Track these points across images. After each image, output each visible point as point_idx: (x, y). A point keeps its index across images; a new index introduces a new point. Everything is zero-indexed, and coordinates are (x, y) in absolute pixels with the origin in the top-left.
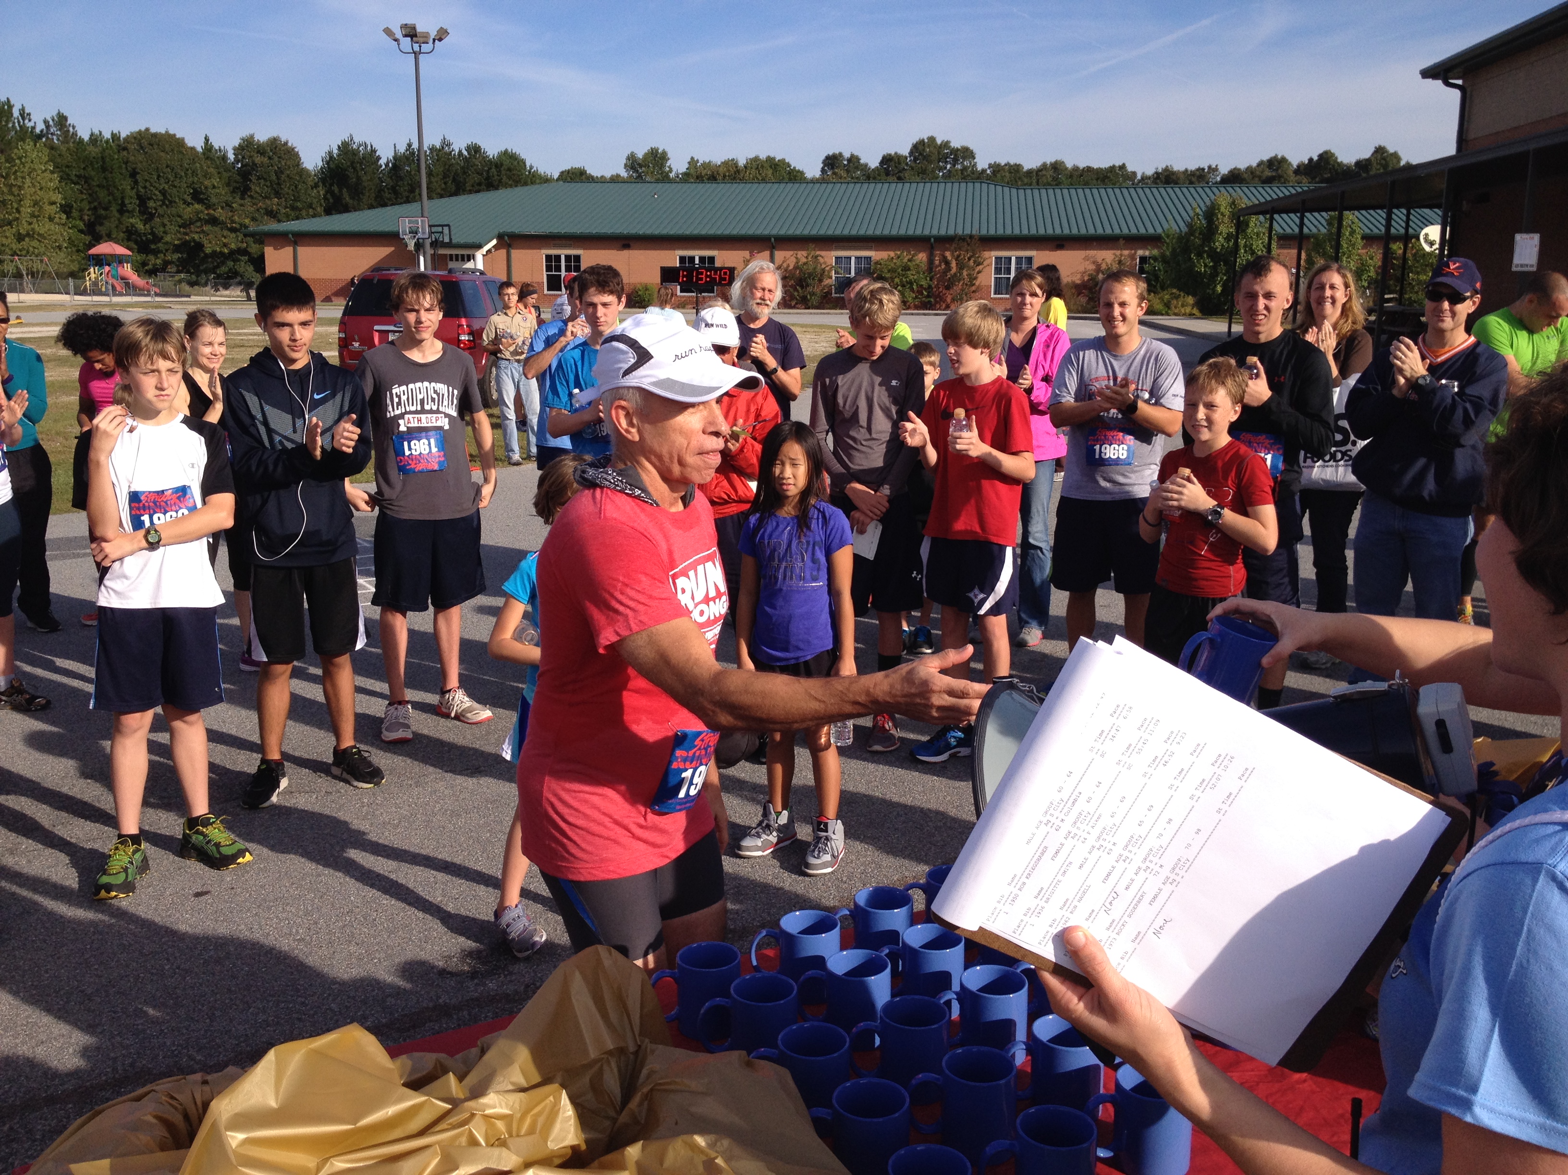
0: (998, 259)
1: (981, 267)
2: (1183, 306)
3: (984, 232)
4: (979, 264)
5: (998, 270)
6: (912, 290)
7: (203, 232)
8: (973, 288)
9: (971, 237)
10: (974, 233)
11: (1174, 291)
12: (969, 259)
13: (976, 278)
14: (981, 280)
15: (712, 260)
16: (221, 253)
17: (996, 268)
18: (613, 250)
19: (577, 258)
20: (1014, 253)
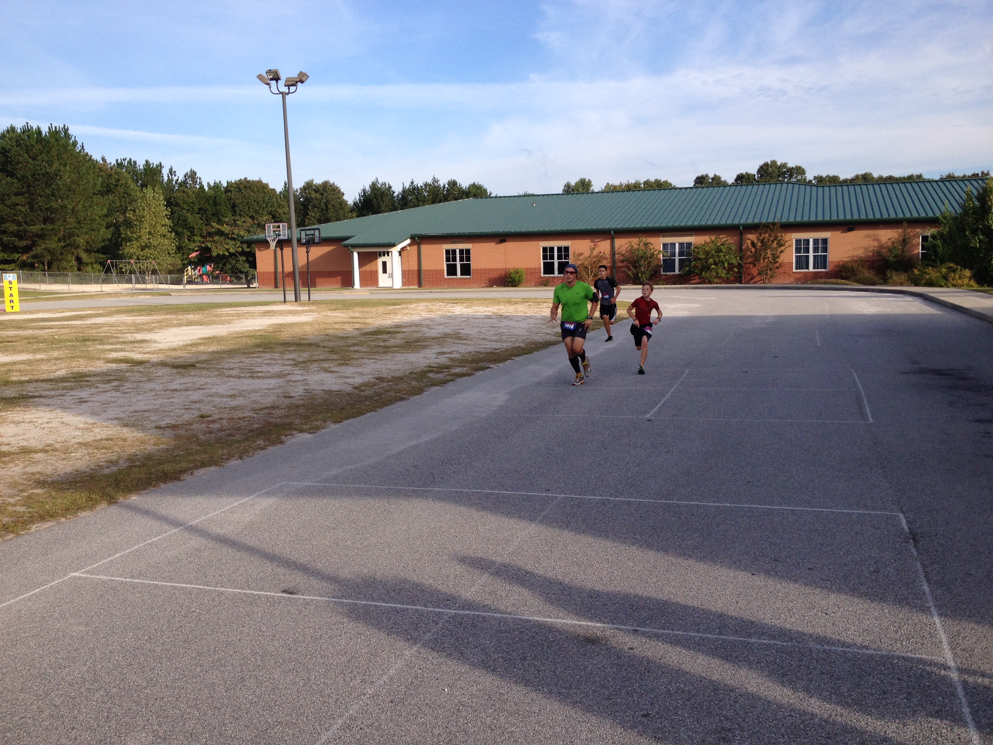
0: (798, 242)
1: (782, 248)
2: (960, 278)
3: (784, 220)
4: (781, 245)
5: (798, 250)
6: (724, 268)
7: (213, 241)
8: (777, 265)
9: (774, 224)
10: (776, 221)
11: (952, 265)
12: (773, 241)
13: (778, 257)
14: (783, 258)
15: (567, 249)
16: (224, 255)
17: (796, 249)
18: (493, 244)
19: (468, 251)
20: (811, 236)
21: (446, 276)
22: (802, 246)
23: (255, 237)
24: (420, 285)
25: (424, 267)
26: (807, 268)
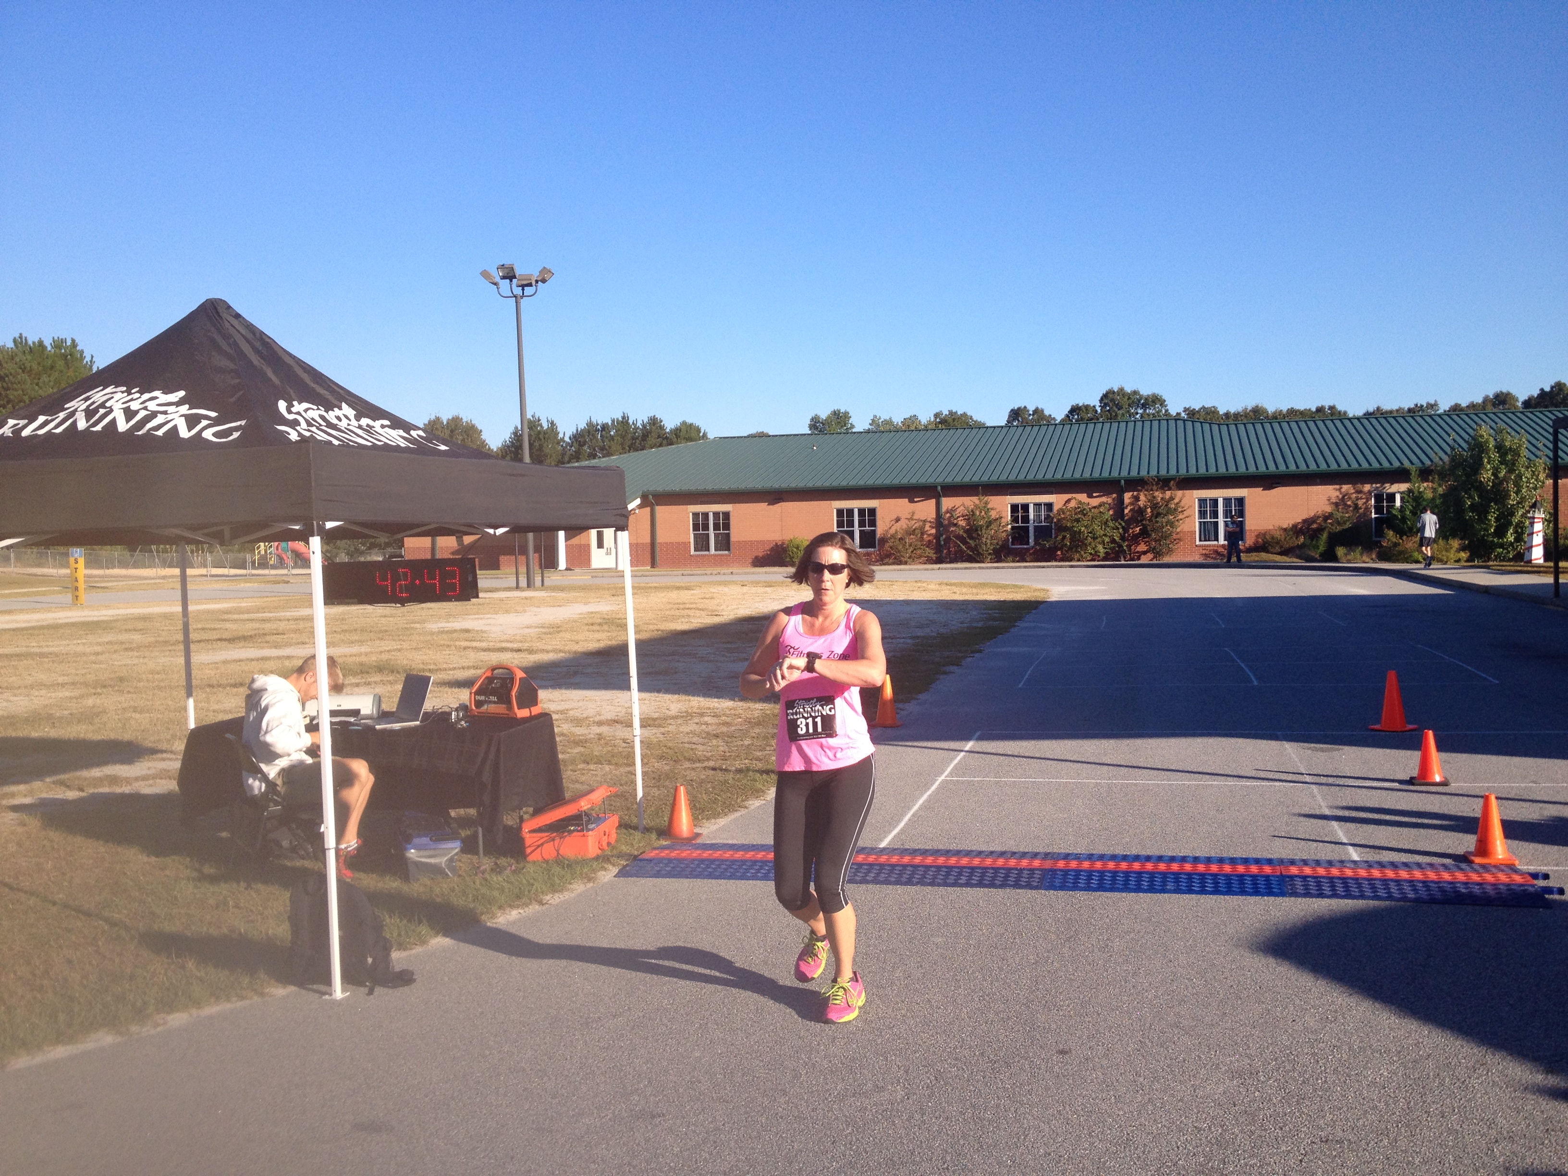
0: (1202, 502)
3: (1183, 471)
4: (1179, 507)
5: (1202, 514)
8: (1173, 539)
13: (1176, 527)
14: (1182, 526)
15: (872, 512)
17: (1200, 511)
18: (764, 505)
19: (727, 515)
20: (1220, 494)
21: (692, 552)
22: (1208, 508)
24: (653, 565)
25: (660, 539)
26: (1217, 539)
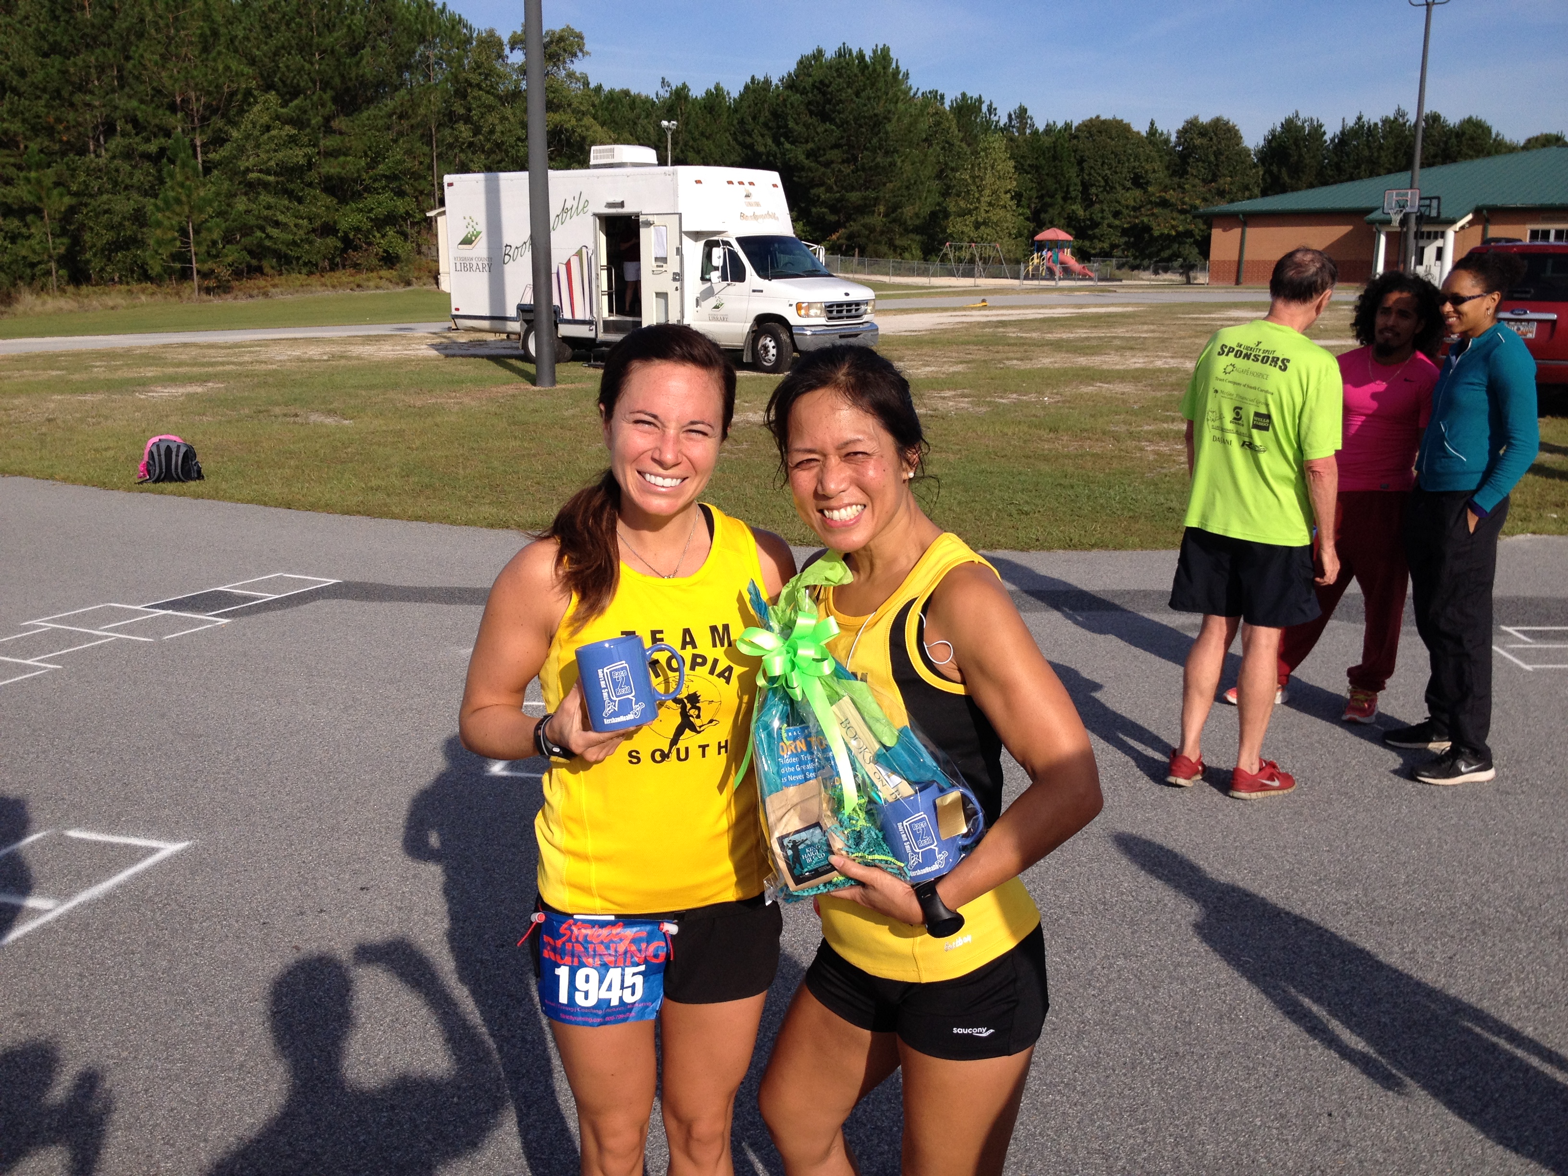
7: (1153, 214)
16: (1169, 235)
23: (1216, 209)
